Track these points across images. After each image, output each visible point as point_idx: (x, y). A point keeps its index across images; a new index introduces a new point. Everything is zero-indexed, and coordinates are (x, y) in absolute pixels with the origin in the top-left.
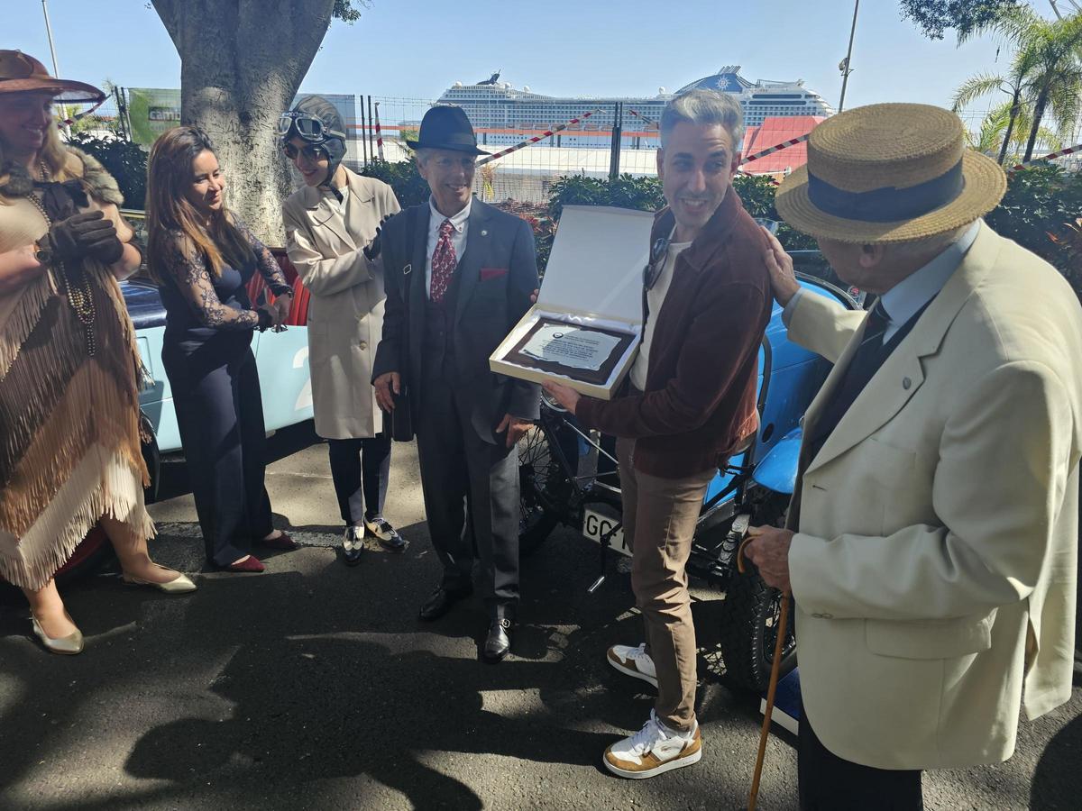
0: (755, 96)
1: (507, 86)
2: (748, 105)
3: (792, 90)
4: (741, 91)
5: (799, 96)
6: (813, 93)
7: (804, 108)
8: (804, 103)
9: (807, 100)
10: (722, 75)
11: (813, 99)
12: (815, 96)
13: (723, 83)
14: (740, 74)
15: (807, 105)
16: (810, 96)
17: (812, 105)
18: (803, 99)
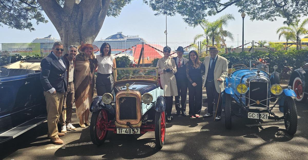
0: (127, 39)
1: (54, 38)
2: (126, 42)
3: (137, 38)
4: (123, 38)
5: (139, 39)
6: (141, 38)
7: (140, 42)
8: (140, 41)
9: (141, 40)
10: (118, 34)
11: (142, 40)
12: (142, 39)
13: (118, 36)
14: (122, 34)
15: (141, 41)
16: (141, 39)
17: (142, 41)
18: (139, 40)
